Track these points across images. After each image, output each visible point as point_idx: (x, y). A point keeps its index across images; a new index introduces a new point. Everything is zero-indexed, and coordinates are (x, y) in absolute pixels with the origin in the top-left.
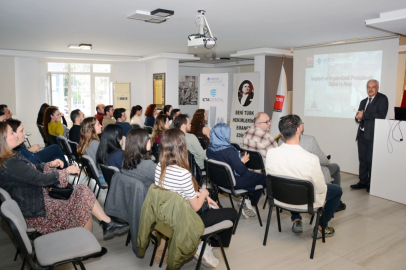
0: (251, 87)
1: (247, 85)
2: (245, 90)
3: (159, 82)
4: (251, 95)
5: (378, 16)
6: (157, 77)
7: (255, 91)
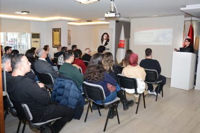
0: (108, 36)
1: (106, 35)
2: (104, 37)
3: (57, 33)
4: (108, 40)
5: (185, 7)
6: (55, 30)
7: (110, 38)
